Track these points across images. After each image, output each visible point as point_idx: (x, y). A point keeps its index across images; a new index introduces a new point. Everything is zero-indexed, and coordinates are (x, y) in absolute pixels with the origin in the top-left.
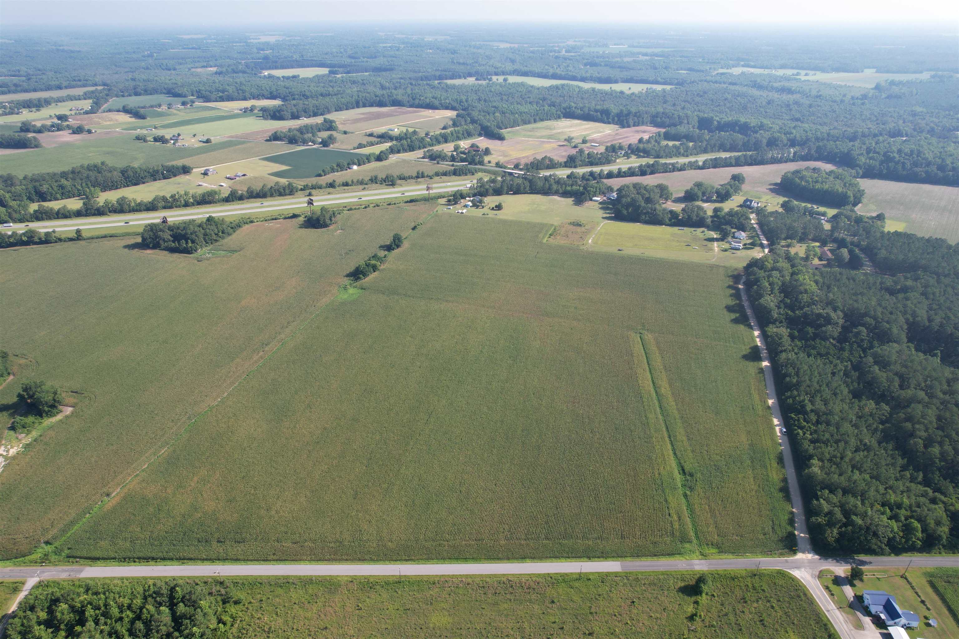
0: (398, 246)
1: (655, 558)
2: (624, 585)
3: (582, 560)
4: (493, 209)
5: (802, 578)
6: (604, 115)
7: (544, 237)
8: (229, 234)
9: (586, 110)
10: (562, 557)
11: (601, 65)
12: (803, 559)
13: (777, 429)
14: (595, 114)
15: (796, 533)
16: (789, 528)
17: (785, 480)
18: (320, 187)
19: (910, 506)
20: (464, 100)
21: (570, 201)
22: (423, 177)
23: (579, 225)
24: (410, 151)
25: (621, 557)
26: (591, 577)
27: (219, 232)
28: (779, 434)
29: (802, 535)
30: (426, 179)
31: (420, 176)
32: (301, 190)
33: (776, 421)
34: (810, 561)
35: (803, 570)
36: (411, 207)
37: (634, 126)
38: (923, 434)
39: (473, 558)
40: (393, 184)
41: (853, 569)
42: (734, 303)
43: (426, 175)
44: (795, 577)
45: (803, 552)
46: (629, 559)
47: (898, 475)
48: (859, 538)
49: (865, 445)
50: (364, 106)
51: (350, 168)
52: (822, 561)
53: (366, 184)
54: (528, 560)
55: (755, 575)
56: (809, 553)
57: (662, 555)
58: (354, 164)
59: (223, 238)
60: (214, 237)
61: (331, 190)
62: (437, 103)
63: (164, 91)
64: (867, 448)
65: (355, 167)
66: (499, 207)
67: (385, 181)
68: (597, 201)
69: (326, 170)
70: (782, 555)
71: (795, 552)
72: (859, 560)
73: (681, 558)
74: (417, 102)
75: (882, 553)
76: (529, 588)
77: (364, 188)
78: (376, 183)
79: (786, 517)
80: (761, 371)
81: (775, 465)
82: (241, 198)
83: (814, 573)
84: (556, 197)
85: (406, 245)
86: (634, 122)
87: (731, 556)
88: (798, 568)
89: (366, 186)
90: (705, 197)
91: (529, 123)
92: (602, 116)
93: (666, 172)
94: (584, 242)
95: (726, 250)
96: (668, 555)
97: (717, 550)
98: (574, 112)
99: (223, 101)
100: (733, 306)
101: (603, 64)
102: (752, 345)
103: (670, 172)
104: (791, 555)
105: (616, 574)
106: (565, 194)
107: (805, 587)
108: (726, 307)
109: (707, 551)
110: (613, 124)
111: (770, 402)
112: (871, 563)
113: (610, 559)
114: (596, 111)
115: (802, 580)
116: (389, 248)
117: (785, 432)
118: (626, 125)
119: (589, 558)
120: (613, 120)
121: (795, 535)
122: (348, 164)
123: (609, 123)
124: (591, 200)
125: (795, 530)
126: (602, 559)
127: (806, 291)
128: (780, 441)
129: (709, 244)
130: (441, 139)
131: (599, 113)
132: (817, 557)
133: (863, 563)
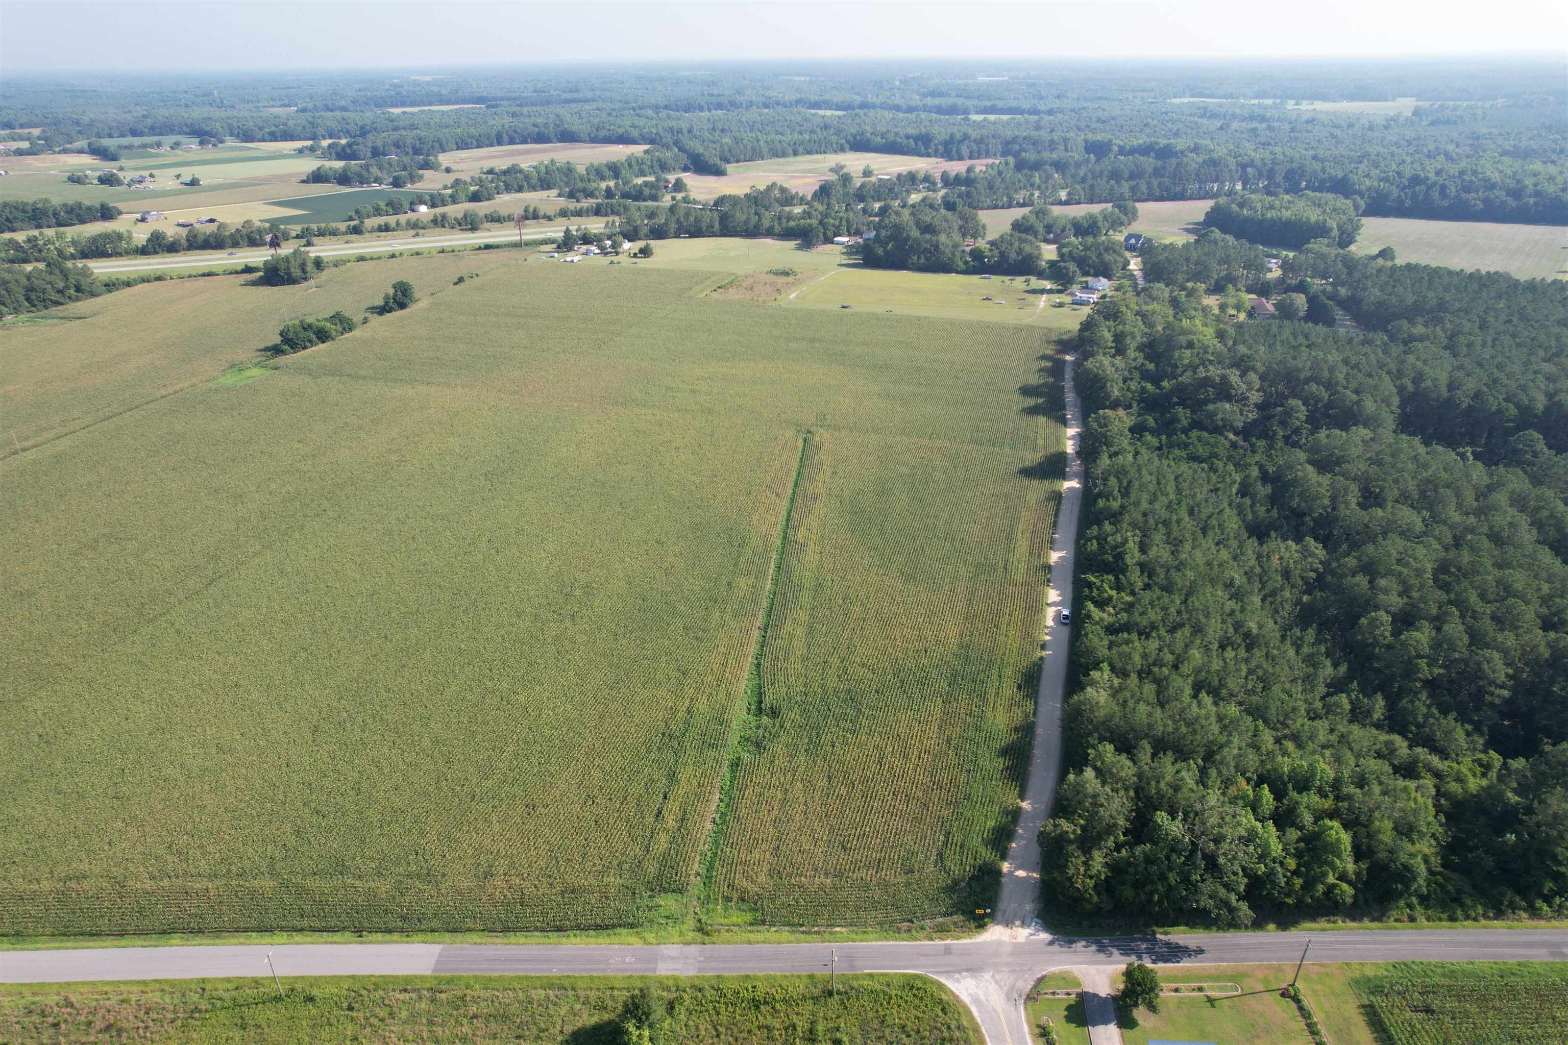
0: (402, 306)
1: (554, 936)
2: (414, 1017)
3: (337, 937)
4: (635, 255)
5: (977, 1001)
6: (920, 143)
7: (703, 290)
8: (93, 294)
9: (891, 137)
10: (283, 929)
11: (949, 95)
12: (999, 943)
13: (1051, 612)
14: (906, 142)
15: (1006, 867)
16: (987, 854)
17: (1027, 730)
18: (334, 233)
19: (1336, 784)
20: (685, 130)
21: (792, 244)
22: (535, 216)
23: (786, 274)
24: (543, 189)
25: (454, 931)
26: (315, 992)
27: (67, 287)
28: (1050, 622)
29: (1021, 873)
30: (541, 221)
31: (531, 216)
32: (297, 237)
33: (1053, 595)
34: (1019, 950)
35: (988, 976)
36: (484, 255)
37: (970, 158)
38: (1395, 601)
39: (18, 934)
40: (474, 229)
41: (1129, 974)
42: (1041, 382)
43: (541, 213)
44: (956, 997)
45: (1008, 923)
46: (474, 937)
47: (1318, 705)
48: (1163, 877)
49: (1247, 635)
50: (512, 142)
51: (413, 211)
52: (1056, 948)
53: (424, 228)
54: (176, 939)
55: (830, 994)
56: (1023, 924)
57: (578, 927)
58: (424, 203)
59: (78, 299)
60: (55, 297)
61: (354, 237)
62: (635, 133)
63: (186, 129)
64: (1251, 642)
65: (423, 209)
66: (645, 252)
67: (460, 224)
68: (842, 243)
69: (364, 211)
70: (942, 930)
71: (980, 924)
72: (1168, 944)
73: (633, 939)
74: (603, 133)
75: (1233, 924)
76: (108, 1029)
77: (417, 235)
78: (443, 226)
79: (991, 824)
80: (1057, 497)
81: (1009, 690)
82: (173, 248)
83: (1020, 984)
84: (768, 241)
85: (421, 305)
86: (971, 152)
87: (785, 934)
88: (974, 970)
89: (421, 231)
90: (1052, 236)
91: (784, 155)
92: (916, 144)
93: (995, 207)
94: (779, 297)
95: (1061, 305)
96: (597, 927)
97: (749, 917)
98: (869, 140)
99: (276, 140)
100: (1038, 387)
101: (953, 93)
102: (1053, 450)
103: (1003, 207)
104: (969, 932)
105: (407, 984)
106: (787, 235)
107: (977, 1030)
108: (1020, 389)
109: (718, 916)
110: (936, 156)
111: (1054, 557)
112: (1200, 951)
113: (420, 937)
114: (908, 137)
115: (974, 1010)
116: (383, 310)
117: (1066, 617)
118: (956, 155)
119: (358, 932)
120: (936, 151)
121: (999, 873)
122: (412, 203)
123: (928, 155)
124: (832, 242)
125: (1004, 857)
126: (396, 936)
127: (1190, 345)
128: (1048, 638)
129: (1031, 298)
130: (607, 172)
131: (911, 141)
132: (1045, 936)
133: (1175, 952)
